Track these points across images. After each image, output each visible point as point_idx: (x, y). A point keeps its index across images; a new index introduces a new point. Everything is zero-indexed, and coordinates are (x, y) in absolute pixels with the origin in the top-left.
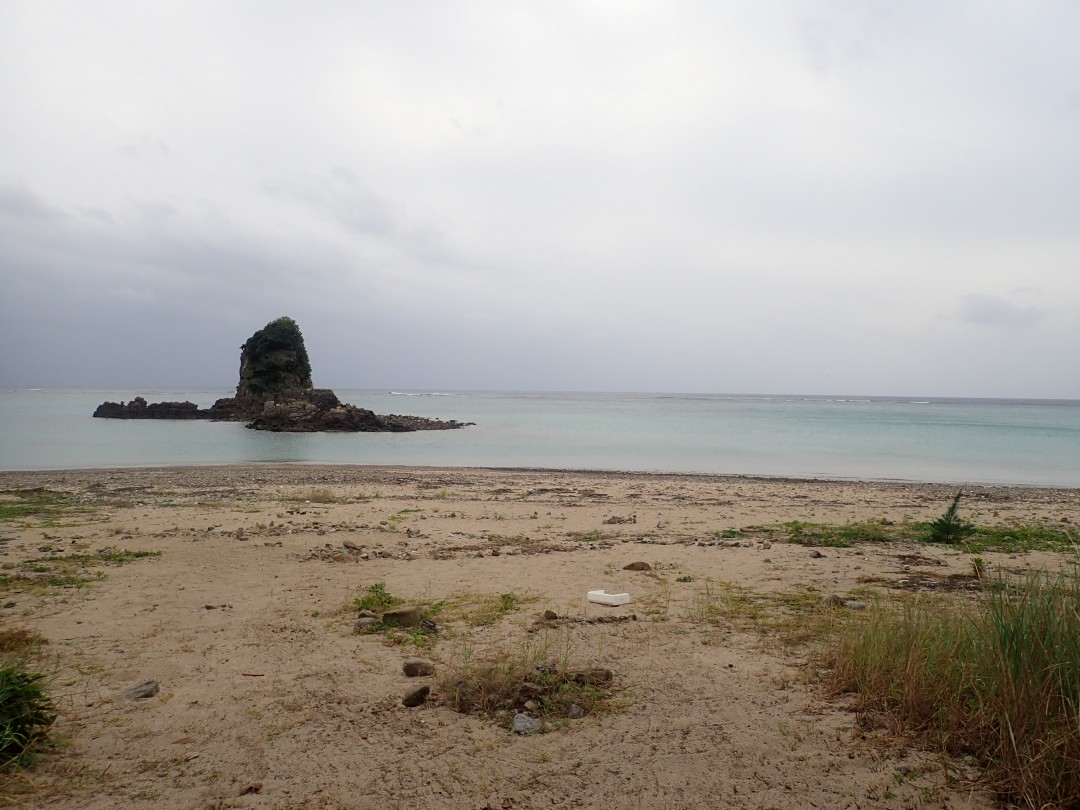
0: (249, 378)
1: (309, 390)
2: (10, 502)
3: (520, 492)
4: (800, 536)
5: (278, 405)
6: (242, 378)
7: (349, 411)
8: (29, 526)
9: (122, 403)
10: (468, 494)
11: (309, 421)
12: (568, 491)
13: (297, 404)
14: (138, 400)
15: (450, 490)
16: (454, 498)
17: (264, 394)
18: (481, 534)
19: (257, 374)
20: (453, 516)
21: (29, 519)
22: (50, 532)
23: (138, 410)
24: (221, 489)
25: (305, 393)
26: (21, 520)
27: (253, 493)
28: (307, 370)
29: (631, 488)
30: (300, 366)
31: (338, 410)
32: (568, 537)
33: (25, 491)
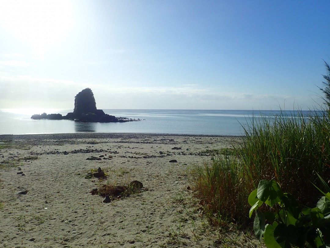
0: (77, 107)
9: (39, 114)
12: (165, 140)
13: (91, 114)
14: (44, 113)
20: (129, 147)
25: (94, 110)
30: (92, 103)
31: (104, 116)
32: (160, 153)
33: (7, 141)
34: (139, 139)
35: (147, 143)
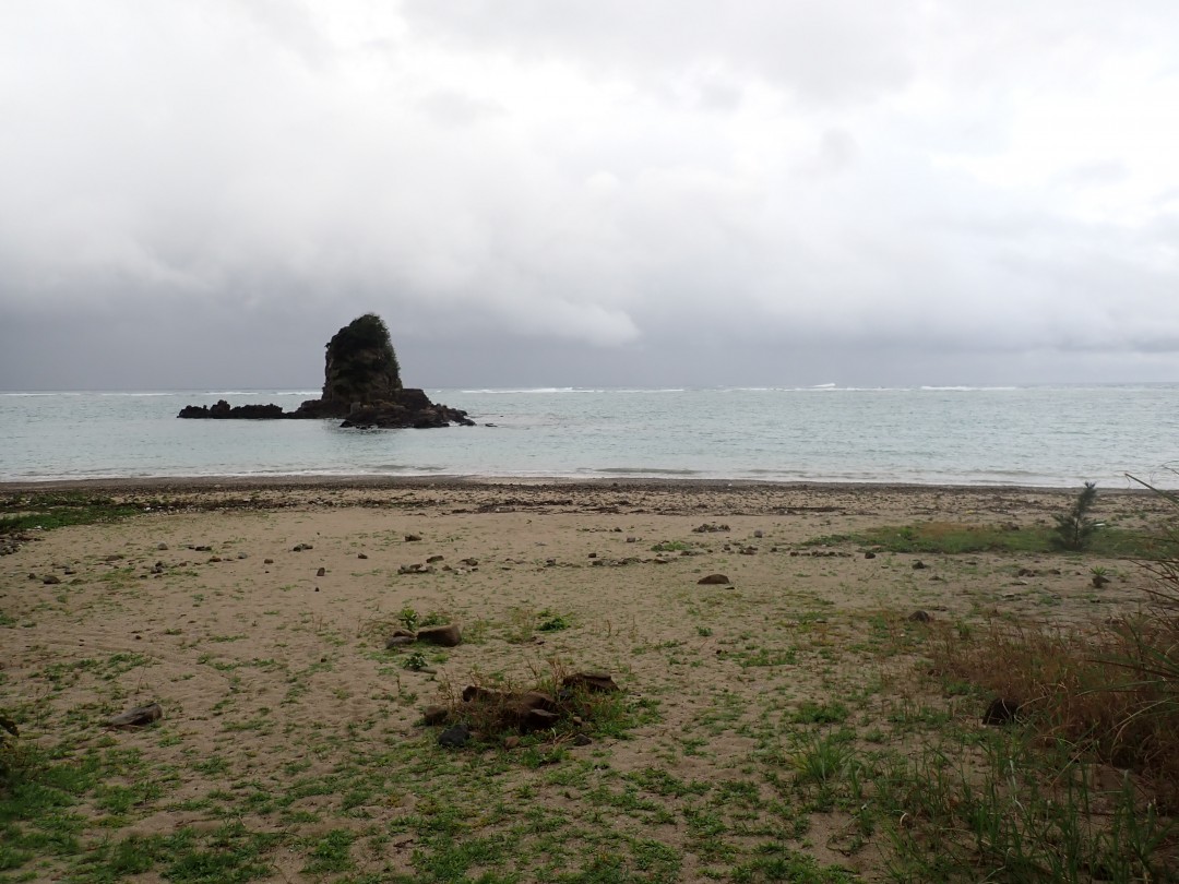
0: (335, 379)
1: (397, 389)
5: (365, 406)
6: (327, 378)
7: (440, 412)
9: (205, 407)
11: (397, 423)
13: (384, 405)
14: (221, 402)
17: (350, 396)
19: (343, 374)
23: (221, 411)
25: (394, 392)
28: (396, 368)
30: (387, 364)
31: (429, 410)
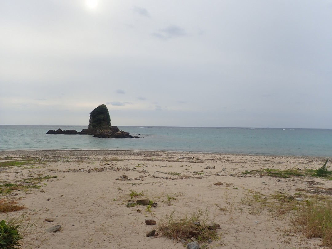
0: (92, 123)
1: (110, 126)
2: (20, 161)
3: (176, 158)
4: (271, 174)
5: (101, 131)
6: (90, 123)
7: (122, 133)
8: (25, 168)
9: (55, 130)
10: (160, 159)
11: (110, 136)
12: (191, 158)
13: (106, 131)
14: (59, 129)
15: (155, 157)
16: (156, 160)
17: (96, 128)
18: (165, 172)
19: (95, 122)
20: (156, 166)
21: (25, 166)
22: (31, 170)
23: (59, 132)
24: (83, 157)
26: (23, 166)
27: (93, 158)
28: (110, 120)
29: (212, 157)
30: (107, 119)
31: (119, 132)
32: (194, 173)
33: (25, 157)
34: (161, 157)
35: (173, 161)
